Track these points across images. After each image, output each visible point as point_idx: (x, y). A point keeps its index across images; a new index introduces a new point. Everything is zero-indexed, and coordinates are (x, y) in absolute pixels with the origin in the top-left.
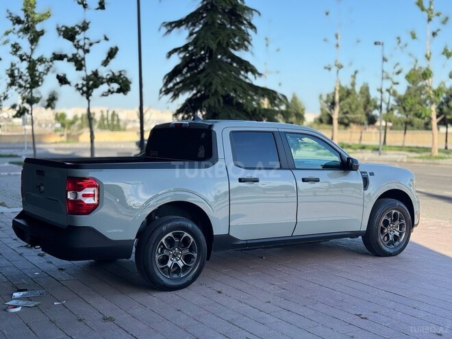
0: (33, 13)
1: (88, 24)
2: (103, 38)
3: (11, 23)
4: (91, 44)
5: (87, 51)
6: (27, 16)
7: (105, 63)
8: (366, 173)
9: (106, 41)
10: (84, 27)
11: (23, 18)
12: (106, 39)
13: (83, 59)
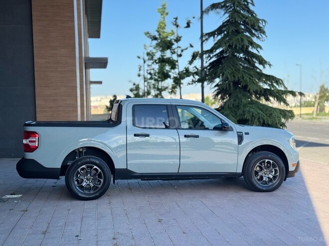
0: (164, 32)
1: (180, 38)
2: (189, 45)
3: (150, 40)
4: (182, 51)
5: (180, 56)
6: (160, 35)
7: (191, 63)
8: (242, 132)
9: (192, 48)
10: (178, 40)
11: (158, 36)
12: (191, 46)
13: (177, 61)
